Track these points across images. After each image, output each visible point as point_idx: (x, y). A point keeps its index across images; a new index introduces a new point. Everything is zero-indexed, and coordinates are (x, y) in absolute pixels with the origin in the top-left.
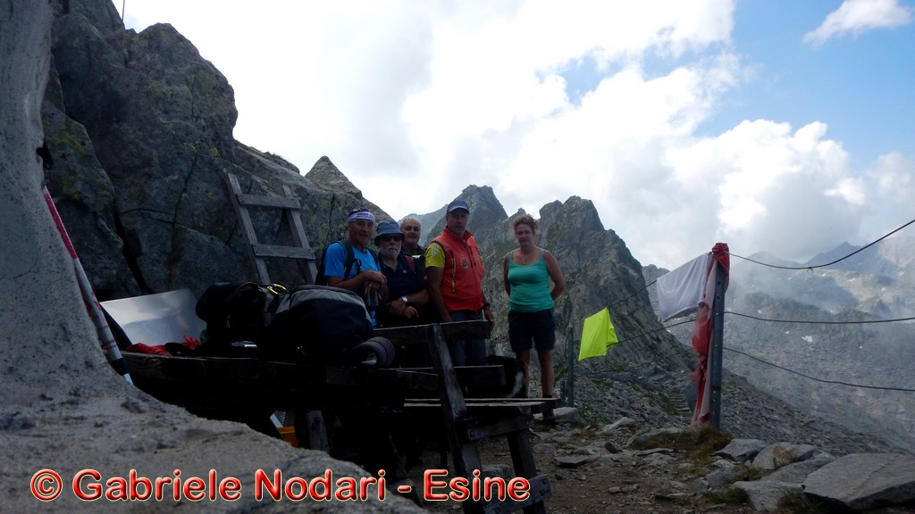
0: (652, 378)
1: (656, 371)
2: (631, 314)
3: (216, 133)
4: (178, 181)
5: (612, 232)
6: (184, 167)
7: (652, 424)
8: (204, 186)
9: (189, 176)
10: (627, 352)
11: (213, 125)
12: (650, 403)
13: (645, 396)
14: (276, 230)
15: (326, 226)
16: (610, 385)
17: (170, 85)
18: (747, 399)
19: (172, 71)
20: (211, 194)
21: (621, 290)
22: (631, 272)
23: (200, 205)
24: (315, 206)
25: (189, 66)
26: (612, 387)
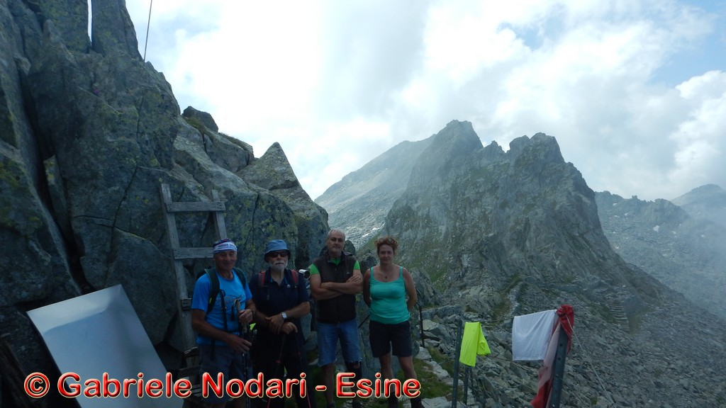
0: (596, 290)
1: (600, 285)
2: (582, 235)
3: (159, 146)
4: (118, 191)
5: (571, 165)
6: (125, 179)
7: (591, 329)
8: (141, 194)
9: (129, 185)
10: (575, 267)
11: (156, 139)
12: (592, 312)
13: (588, 306)
14: (202, 229)
15: (249, 223)
16: (557, 295)
17: (120, 107)
18: (682, 314)
19: (124, 93)
20: (147, 200)
21: (574, 215)
22: (585, 199)
23: (137, 210)
24: (240, 206)
25: (138, 89)
26: (559, 296)
